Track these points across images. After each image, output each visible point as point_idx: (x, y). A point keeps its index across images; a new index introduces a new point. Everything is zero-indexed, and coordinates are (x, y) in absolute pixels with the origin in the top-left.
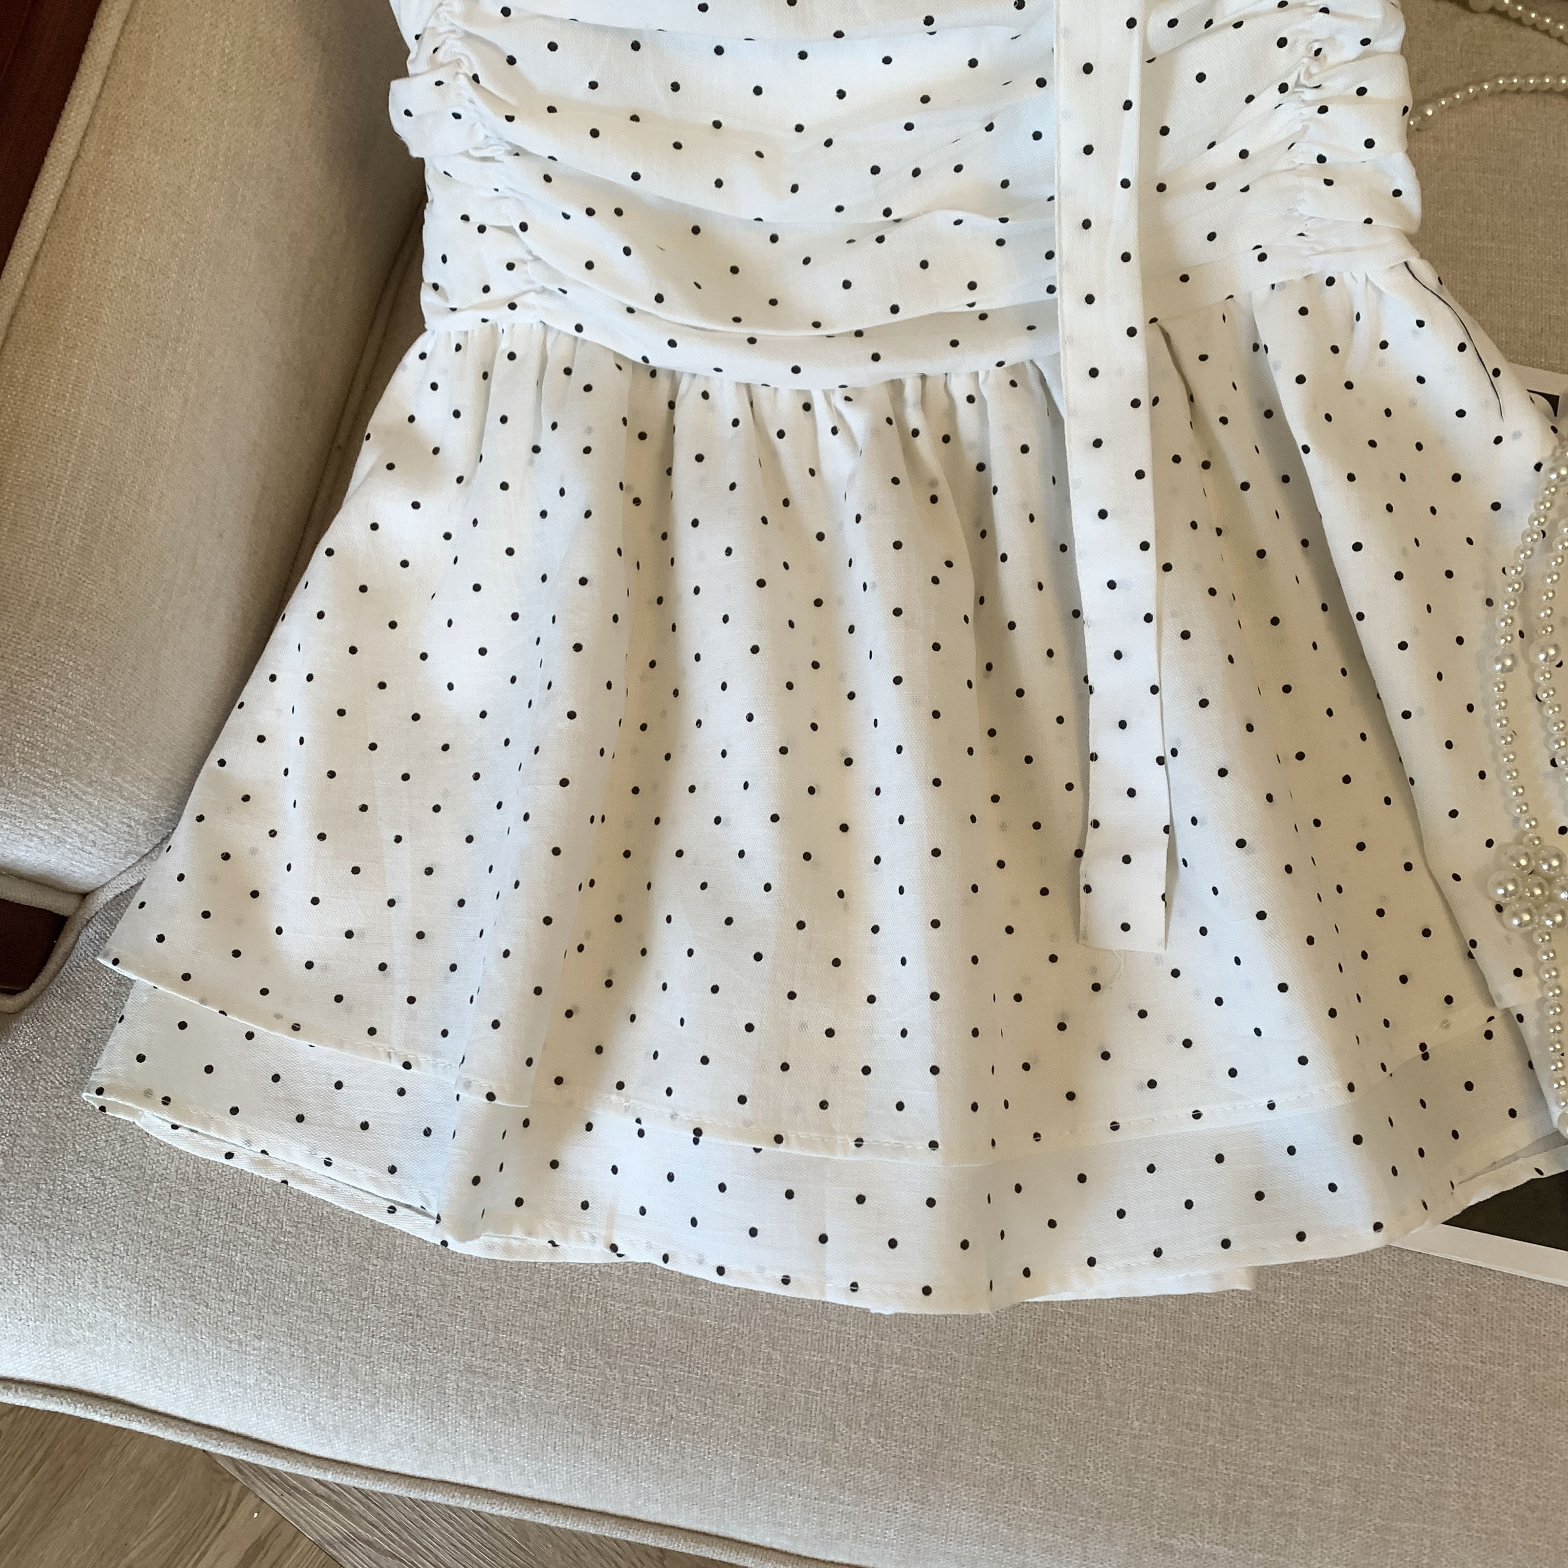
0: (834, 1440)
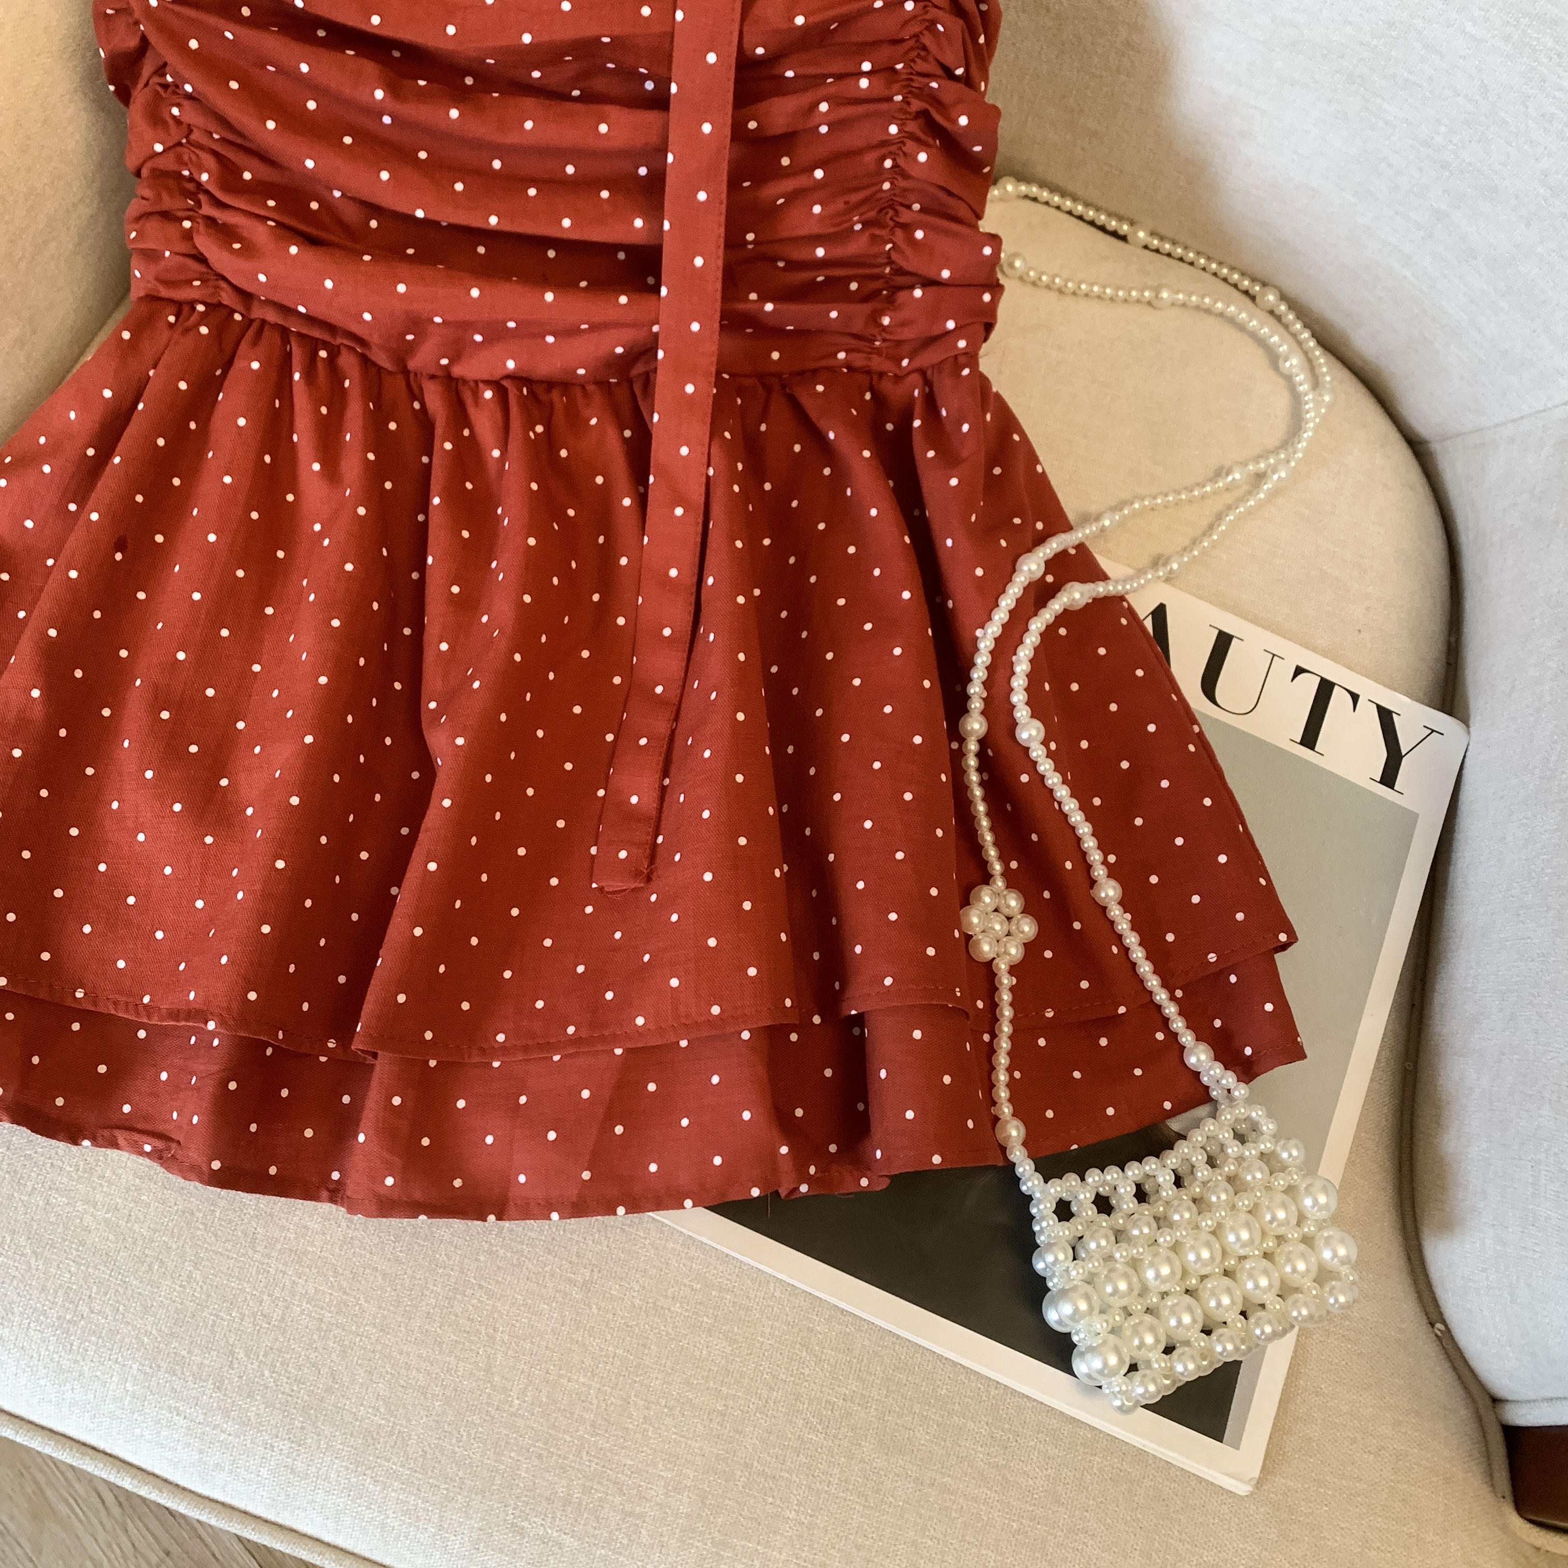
0: (231, 1366)
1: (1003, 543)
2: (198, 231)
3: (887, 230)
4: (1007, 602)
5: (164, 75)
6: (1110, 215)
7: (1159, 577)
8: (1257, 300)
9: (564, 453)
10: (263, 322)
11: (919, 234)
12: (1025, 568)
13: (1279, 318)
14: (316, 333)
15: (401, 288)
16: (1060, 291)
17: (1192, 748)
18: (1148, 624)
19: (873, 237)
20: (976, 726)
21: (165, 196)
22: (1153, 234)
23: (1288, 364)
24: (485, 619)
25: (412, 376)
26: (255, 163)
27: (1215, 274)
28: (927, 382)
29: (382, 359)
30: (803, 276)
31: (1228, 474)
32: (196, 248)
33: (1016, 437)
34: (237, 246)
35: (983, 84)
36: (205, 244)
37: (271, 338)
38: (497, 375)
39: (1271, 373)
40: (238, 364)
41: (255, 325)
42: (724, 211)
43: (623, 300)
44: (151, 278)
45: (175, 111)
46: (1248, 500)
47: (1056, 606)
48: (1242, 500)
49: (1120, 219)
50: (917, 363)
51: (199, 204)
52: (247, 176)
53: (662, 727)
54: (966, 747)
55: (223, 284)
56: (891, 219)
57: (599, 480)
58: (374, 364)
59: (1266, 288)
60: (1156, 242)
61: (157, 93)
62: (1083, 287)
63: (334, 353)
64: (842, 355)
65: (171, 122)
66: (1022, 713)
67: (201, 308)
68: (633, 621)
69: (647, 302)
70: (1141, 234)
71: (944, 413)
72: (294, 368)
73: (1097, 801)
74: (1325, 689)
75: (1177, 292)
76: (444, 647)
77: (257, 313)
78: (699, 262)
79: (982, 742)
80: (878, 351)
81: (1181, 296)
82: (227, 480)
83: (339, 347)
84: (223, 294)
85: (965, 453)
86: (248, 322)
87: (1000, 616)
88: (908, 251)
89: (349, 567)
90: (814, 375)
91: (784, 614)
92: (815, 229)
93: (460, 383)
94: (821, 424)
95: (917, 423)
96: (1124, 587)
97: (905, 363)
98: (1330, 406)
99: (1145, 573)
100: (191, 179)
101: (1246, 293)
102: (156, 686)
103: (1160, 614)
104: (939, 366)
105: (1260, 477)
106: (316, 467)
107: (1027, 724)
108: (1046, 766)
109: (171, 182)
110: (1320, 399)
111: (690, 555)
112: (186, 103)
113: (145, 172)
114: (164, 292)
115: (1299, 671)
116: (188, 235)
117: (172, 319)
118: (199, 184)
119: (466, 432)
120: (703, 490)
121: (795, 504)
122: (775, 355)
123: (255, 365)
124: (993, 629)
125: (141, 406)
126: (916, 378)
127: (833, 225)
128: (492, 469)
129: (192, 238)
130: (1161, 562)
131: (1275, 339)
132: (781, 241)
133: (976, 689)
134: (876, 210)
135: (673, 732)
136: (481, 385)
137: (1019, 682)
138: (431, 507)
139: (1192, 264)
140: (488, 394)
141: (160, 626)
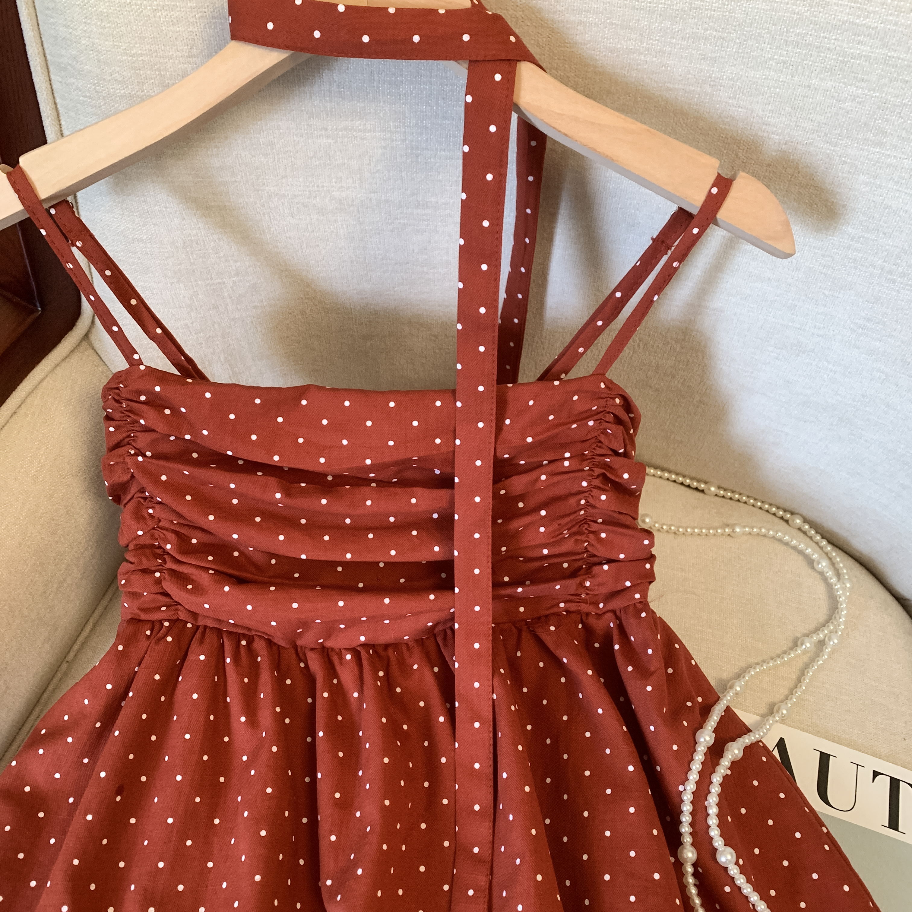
1: (685, 723)
2: (165, 579)
3: (585, 536)
4: (696, 766)
5: (144, 492)
6: (692, 479)
7: (777, 721)
8: (790, 522)
9: (398, 690)
10: (206, 627)
11: (603, 535)
12: (702, 740)
13: (805, 533)
14: (239, 631)
15: (295, 605)
16: (675, 533)
17: (827, 847)
18: (776, 753)
19: (576, 540)
20: (690, 855)
21: (144, 559)
22: (719, 488)
23: (820, 566)
24: (358, 814)
25: (299, 649)
26: (199, 534)
27: (760, 508)
28: (618, 618)
29: (282, 643)
30: (537, 564)
31: (802, 644)
32: (163, 588)
33: (677, 646)
34: (190, 587)
35: (633, 452)
36: (169, 586)
37: (211, 638)
38: (354, 645)
39: (810, 571)
40: (191, 657)
41: (200, 630)
42: (491, 543)
43: (432, 597)
44: (135, 609)
45: (151, 511)
46: (818, 661)
47: (726, 762)
48: (813, 660)
49: (699, 481)
50: (610, 606)
51: (164, 561)
52: (194, 541)
53: (483, 881)
54: (685, 869)
55: (179, 607)
56: (586, 529)
57: (422, 704)
58: (275, 644)
59: (794, 516)
60: (722, 492)
61: (140, 502)
62: (689, 530)
63: (250, 641)
64: (562, 605)
65: (147, 517)
66: (719, 843)
67: (167, 624)
68: (453, 801)
69: (446, 597)
70: (713, 489)
71: (633, 639)
72: (226, 655)
73: (773, 893)
74: (895, 784)
75: (744, 527)
76: (333, 838)
77: (201, 622)
78: (477, 571)
79: (695, 865)
80: (585, 601)
81: (747, 529)
82: (187, 736)
83: (253, 636)
84: (180, 613)
85: (652, 669)
86: (196, 628)
87: (693, 776)
88: (598, 546)
89: (269, 790)
90: (546, 619)
91: (548, 780)
92: (544, 541)
93: (330, 650)
94: (558, 653)
95: (617, 647)
96: (759, 735)
97: (601, 605)
98: (851, 589)
99: (768, 720)
100: (159, 547)
101: (782, 518)
102: (145, 890)
103: (781, 744)
104: (626, 608)
105: (821, 644)
106: (243, 719)
107: (724, 851)
108: (741, 880)
109: (148, 551)
110: (844, 586)
111: (486, 752)
112: (157, 506)
113: (131, 547)
114: (143, 616)
115: (876, 774)
116: (158, 581)
117: (148, 633)
118: (164, 550)
119: (335, 681)
120: (491, 709)
121: (545, 702)
122: (522, 609)
123: (202, 657)
124: (691, 786)
125: (131, 694)
126: (609, 615)
127: (553, 538)
128: (354, 705)
129: (161, 583)
130: (775, 710)
131: (809, 551)
132: (523, 548)
133: (685, 829)
134: (578, 526)
135: (491, 882)
136: (343, 651)
137: (713, 821)
138: (317, 739)
139: (745, 503)
140: (349, 657)
141: (146, 843)
